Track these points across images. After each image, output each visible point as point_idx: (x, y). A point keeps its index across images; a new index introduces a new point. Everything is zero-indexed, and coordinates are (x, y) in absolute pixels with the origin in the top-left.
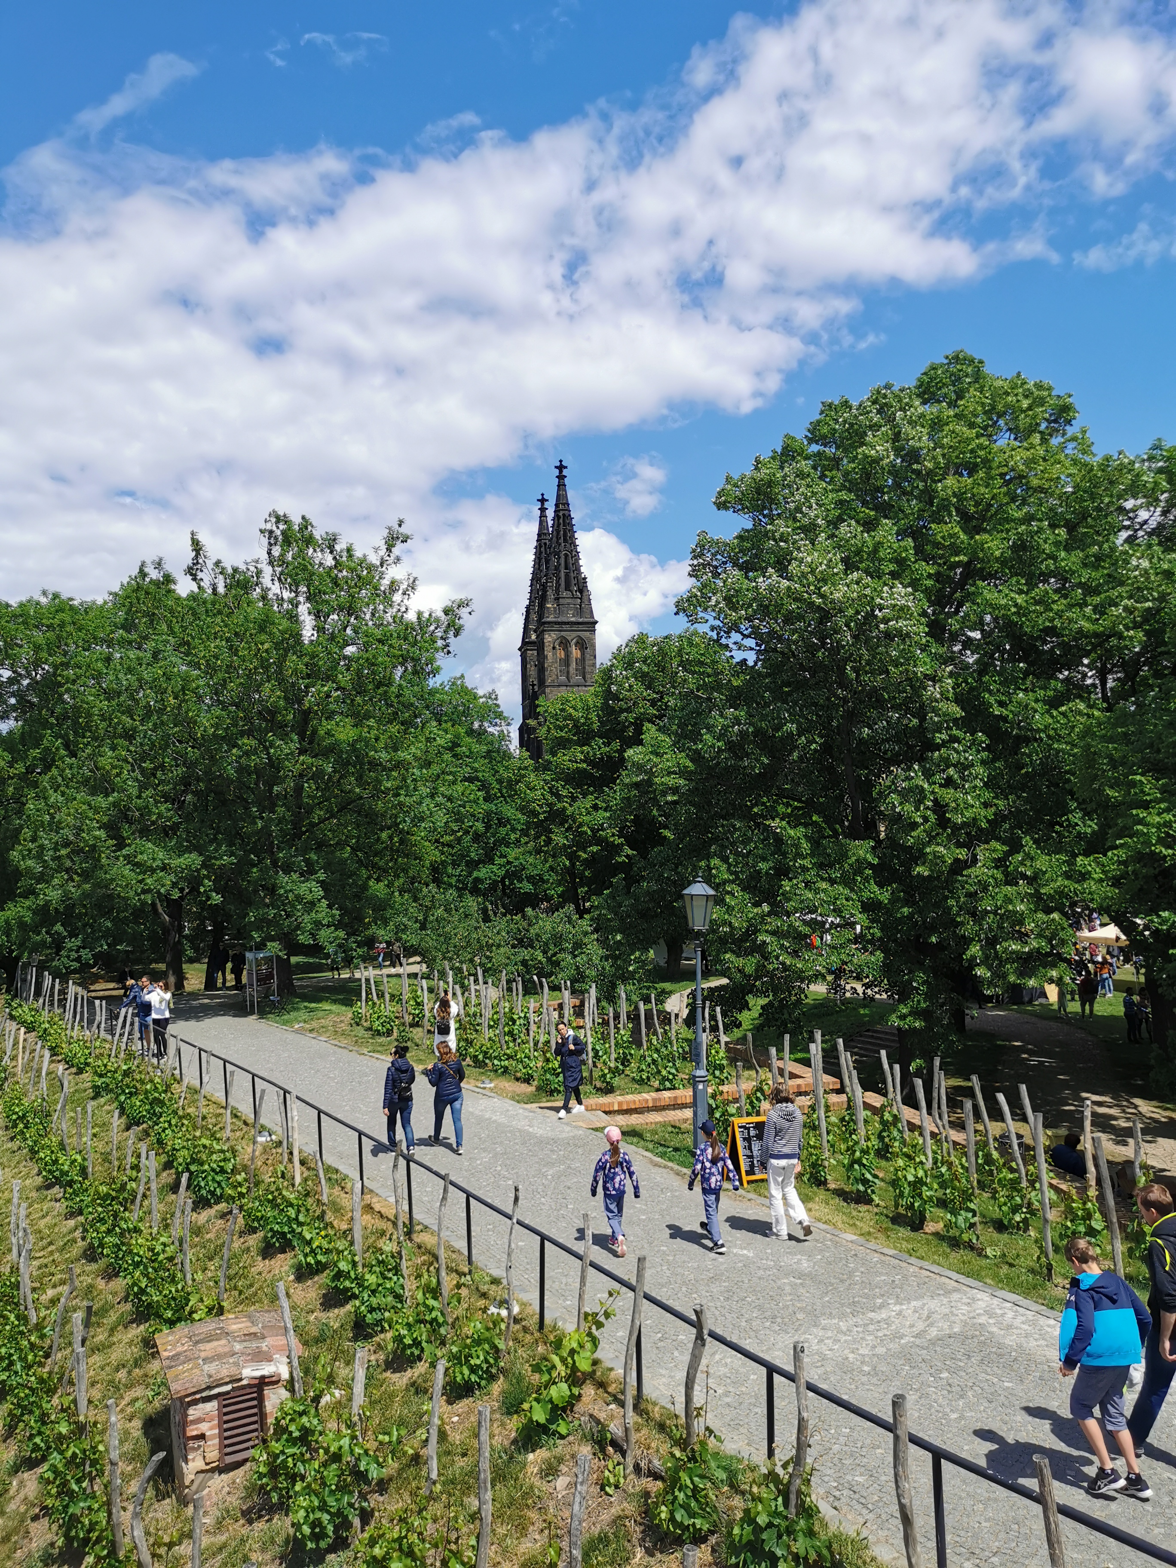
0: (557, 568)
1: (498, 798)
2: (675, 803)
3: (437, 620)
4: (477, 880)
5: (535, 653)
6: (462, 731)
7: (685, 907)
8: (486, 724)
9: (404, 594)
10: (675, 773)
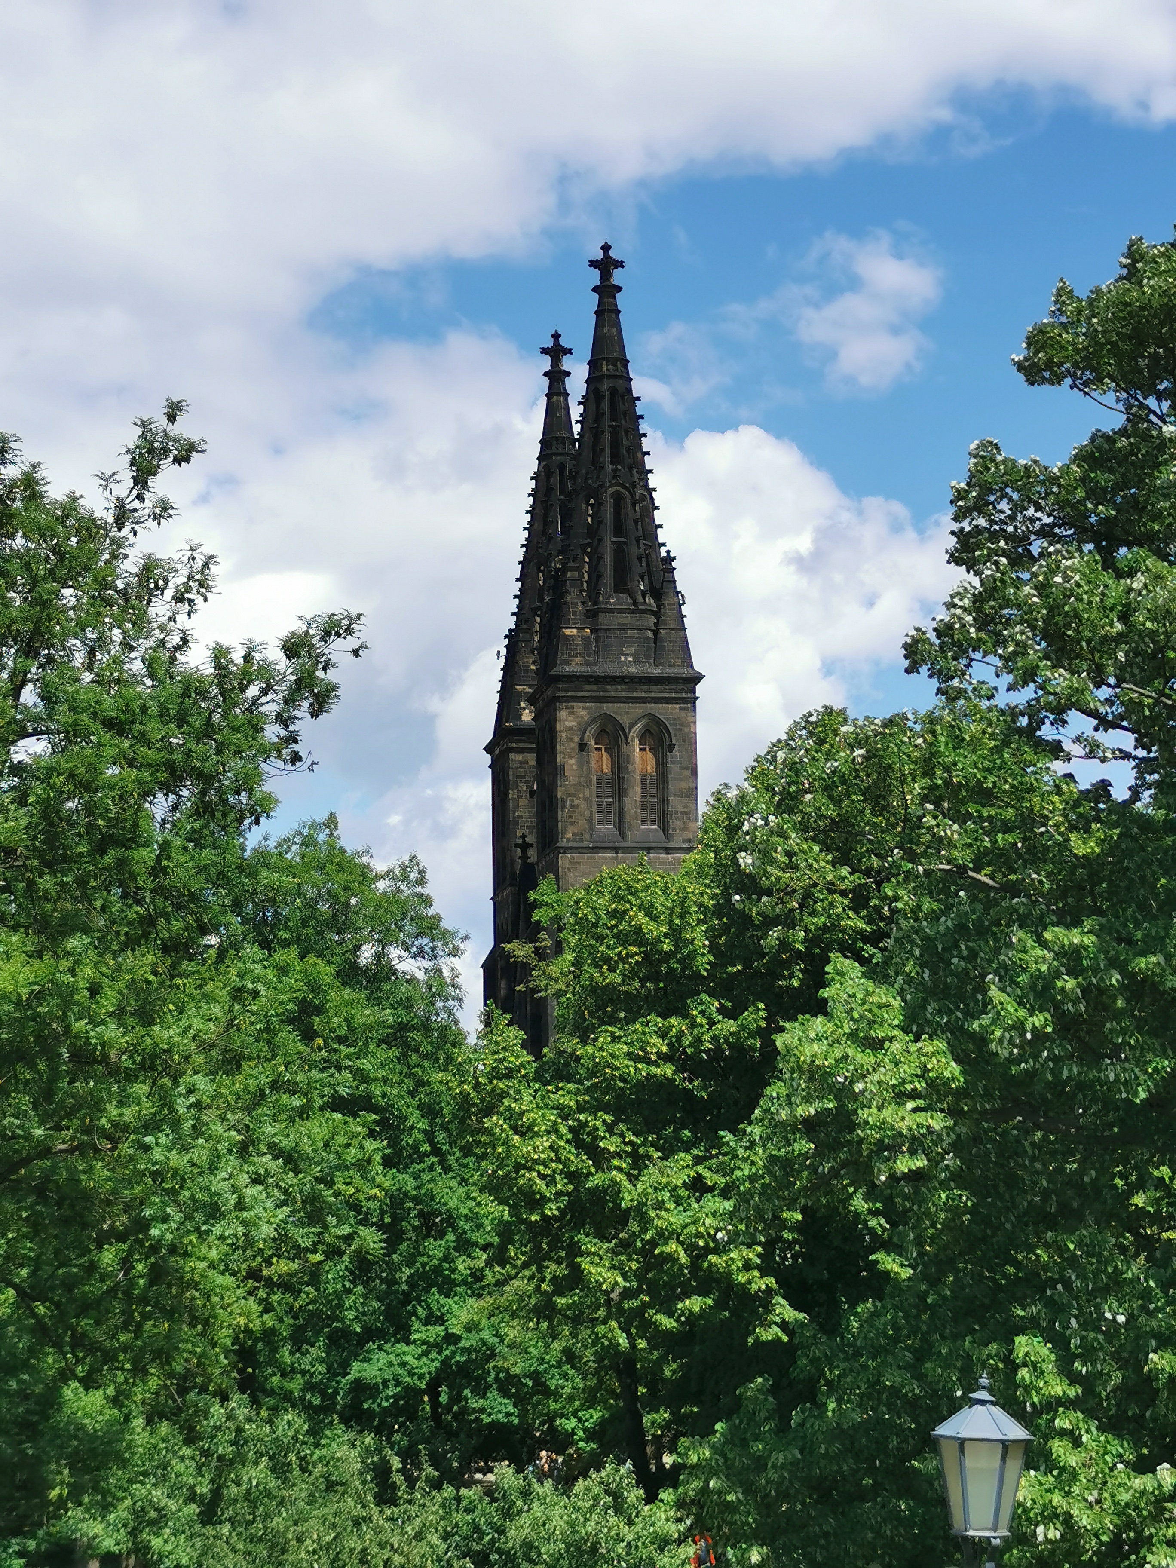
0: (593, 532)
1: (422, 1157)
2: (915, 1176)
3: (266, 671)
4: (361, 1388)
5: (531, 759)
6: (325, 971)
7: (940, 1474)
8: (394, 952)
9: (179, 598)
10: (914, 1095)
